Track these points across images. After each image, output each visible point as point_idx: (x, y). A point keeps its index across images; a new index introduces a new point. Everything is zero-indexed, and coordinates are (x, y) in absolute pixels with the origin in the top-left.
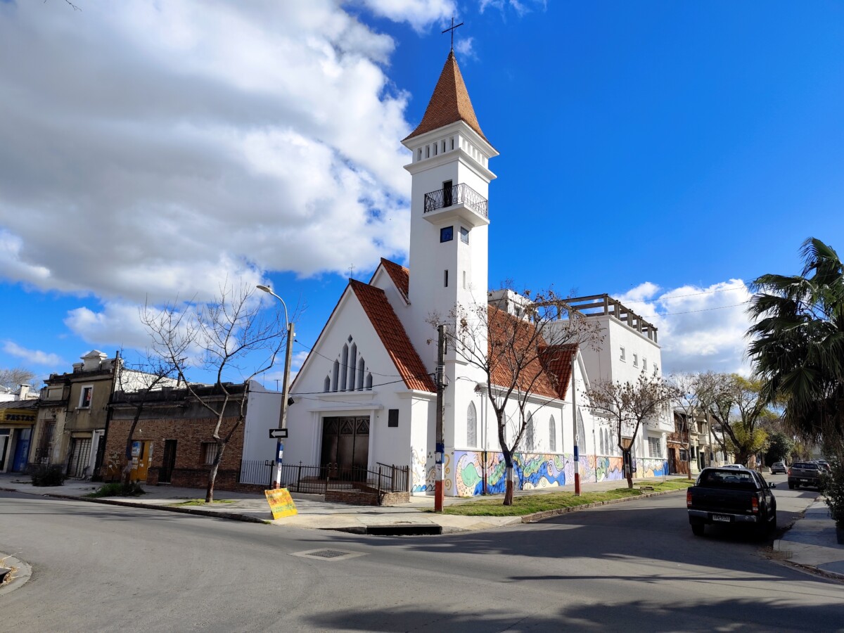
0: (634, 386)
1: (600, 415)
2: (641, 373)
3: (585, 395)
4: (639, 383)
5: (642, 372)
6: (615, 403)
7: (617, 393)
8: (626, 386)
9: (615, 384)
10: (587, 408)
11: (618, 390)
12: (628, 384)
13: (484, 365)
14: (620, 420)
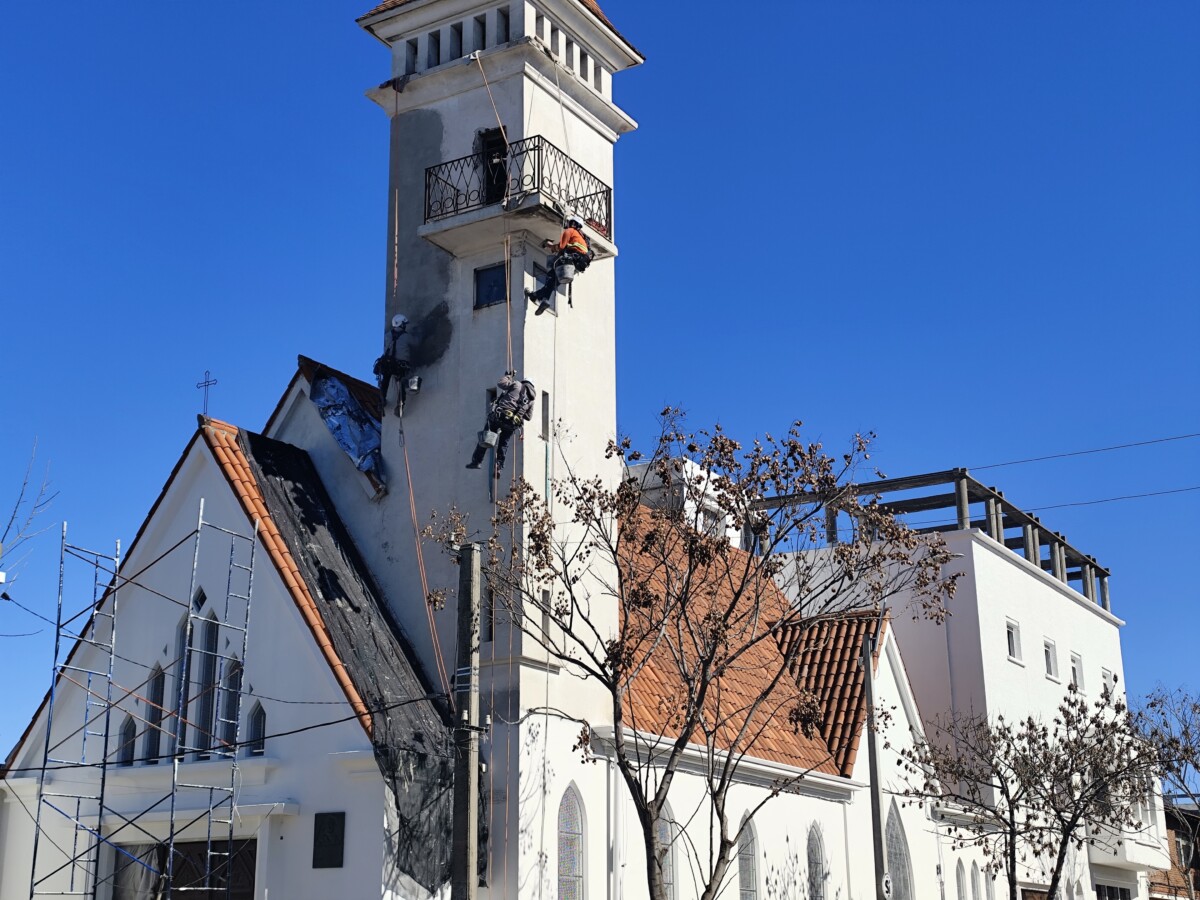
0: (1051, 732)
1: (955, 822)
2: (1067, 693)
3: (906, 761)
4: (1063, 720)
5: (1072, 688)
6: (996, 781)
7: (1000, 753)
8: (1024, 730)
9: (993, 723)
10: (916, 799)
11: (1004, 744)
12: (1032, 726)
13: (602, 667)
14: (1013, 833)
